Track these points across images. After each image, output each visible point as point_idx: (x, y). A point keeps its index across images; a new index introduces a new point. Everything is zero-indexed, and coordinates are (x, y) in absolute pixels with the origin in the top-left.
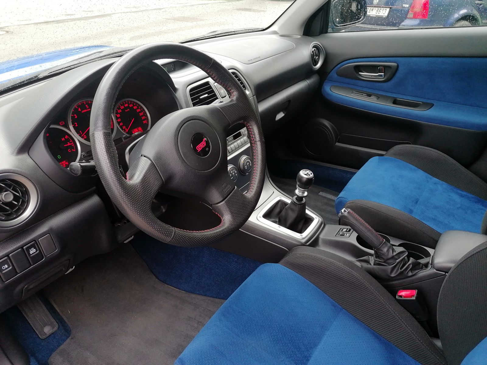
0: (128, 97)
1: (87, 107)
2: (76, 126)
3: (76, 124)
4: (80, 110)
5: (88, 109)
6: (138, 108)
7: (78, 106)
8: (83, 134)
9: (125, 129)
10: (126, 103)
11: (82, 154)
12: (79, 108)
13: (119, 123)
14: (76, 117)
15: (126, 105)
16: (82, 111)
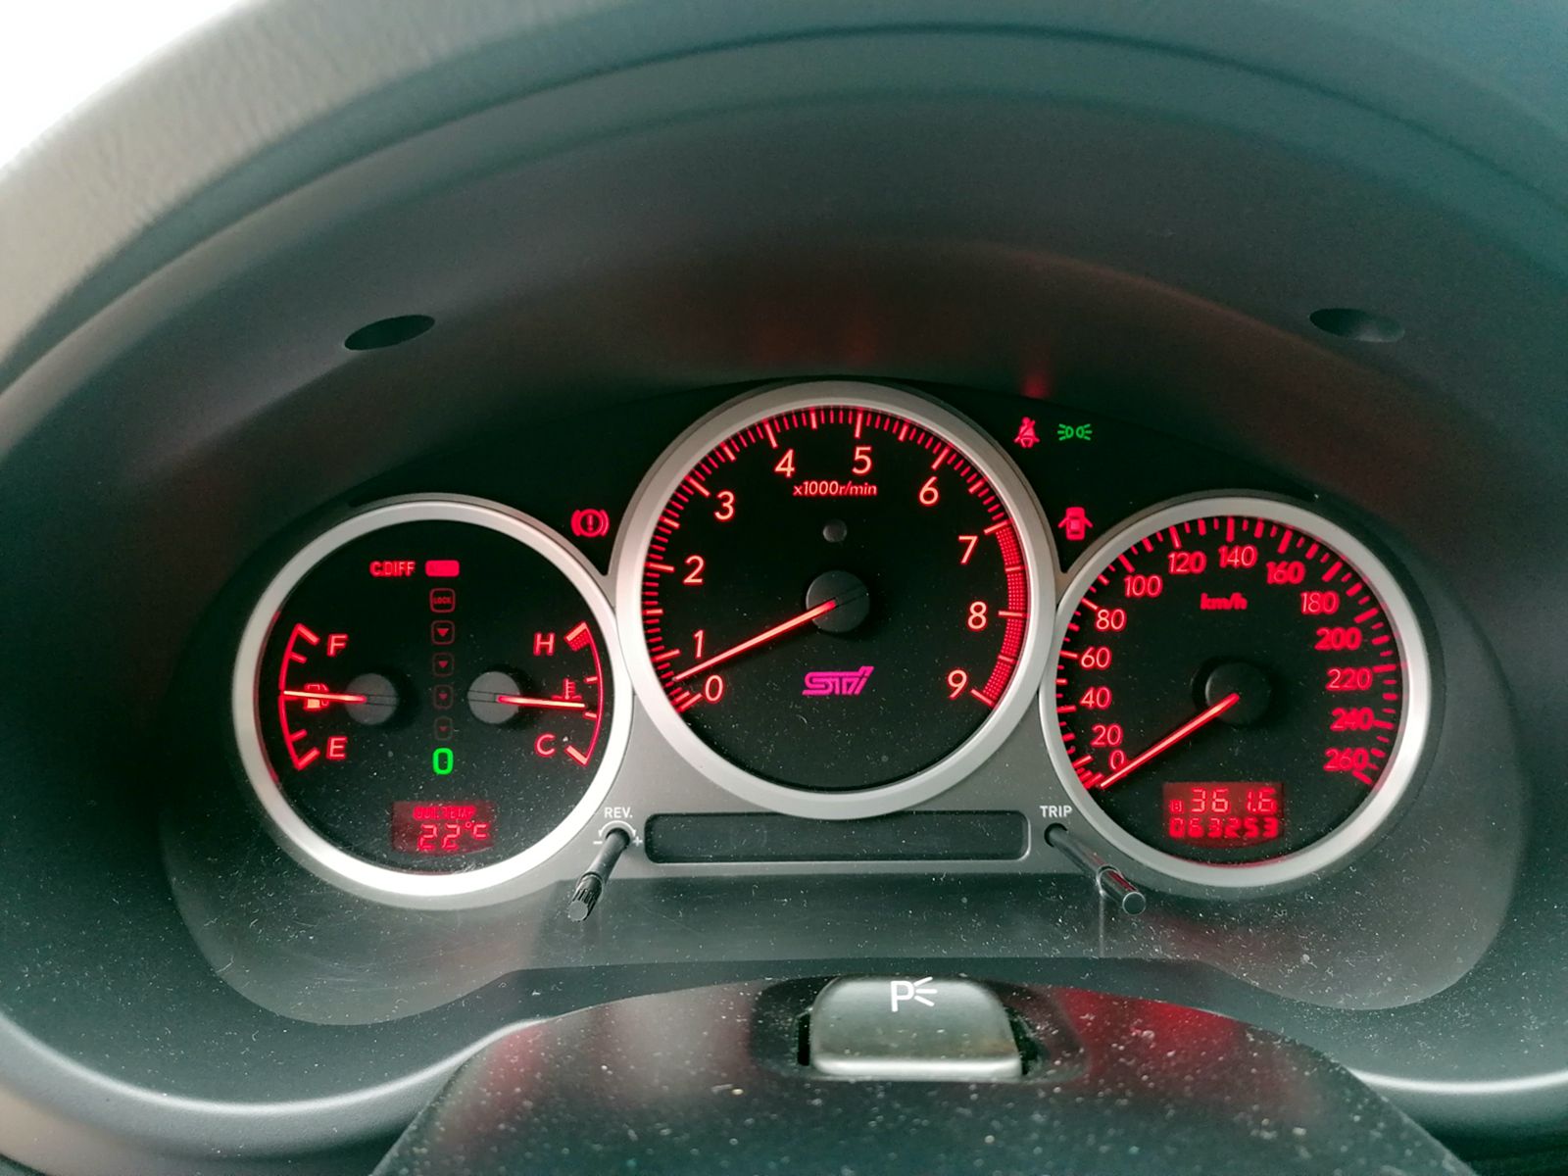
0: (1300, 496)
1: (861, 464)
2: (689, 580)
3: (695, 564)
4: (786, 466)
5: (859, 480)
6: (1341, 618)
7: (791, 429)
8: (705, 659)
9: (1109, 749)
10: (1242, 539)
11: (608, 812)
12: (789, 455)
13: (1070, 680)
14: (725, 511)
15: (1239, 558)
16: (799, 477)
